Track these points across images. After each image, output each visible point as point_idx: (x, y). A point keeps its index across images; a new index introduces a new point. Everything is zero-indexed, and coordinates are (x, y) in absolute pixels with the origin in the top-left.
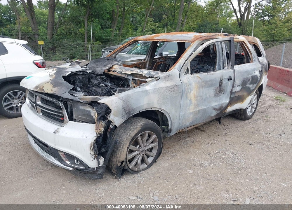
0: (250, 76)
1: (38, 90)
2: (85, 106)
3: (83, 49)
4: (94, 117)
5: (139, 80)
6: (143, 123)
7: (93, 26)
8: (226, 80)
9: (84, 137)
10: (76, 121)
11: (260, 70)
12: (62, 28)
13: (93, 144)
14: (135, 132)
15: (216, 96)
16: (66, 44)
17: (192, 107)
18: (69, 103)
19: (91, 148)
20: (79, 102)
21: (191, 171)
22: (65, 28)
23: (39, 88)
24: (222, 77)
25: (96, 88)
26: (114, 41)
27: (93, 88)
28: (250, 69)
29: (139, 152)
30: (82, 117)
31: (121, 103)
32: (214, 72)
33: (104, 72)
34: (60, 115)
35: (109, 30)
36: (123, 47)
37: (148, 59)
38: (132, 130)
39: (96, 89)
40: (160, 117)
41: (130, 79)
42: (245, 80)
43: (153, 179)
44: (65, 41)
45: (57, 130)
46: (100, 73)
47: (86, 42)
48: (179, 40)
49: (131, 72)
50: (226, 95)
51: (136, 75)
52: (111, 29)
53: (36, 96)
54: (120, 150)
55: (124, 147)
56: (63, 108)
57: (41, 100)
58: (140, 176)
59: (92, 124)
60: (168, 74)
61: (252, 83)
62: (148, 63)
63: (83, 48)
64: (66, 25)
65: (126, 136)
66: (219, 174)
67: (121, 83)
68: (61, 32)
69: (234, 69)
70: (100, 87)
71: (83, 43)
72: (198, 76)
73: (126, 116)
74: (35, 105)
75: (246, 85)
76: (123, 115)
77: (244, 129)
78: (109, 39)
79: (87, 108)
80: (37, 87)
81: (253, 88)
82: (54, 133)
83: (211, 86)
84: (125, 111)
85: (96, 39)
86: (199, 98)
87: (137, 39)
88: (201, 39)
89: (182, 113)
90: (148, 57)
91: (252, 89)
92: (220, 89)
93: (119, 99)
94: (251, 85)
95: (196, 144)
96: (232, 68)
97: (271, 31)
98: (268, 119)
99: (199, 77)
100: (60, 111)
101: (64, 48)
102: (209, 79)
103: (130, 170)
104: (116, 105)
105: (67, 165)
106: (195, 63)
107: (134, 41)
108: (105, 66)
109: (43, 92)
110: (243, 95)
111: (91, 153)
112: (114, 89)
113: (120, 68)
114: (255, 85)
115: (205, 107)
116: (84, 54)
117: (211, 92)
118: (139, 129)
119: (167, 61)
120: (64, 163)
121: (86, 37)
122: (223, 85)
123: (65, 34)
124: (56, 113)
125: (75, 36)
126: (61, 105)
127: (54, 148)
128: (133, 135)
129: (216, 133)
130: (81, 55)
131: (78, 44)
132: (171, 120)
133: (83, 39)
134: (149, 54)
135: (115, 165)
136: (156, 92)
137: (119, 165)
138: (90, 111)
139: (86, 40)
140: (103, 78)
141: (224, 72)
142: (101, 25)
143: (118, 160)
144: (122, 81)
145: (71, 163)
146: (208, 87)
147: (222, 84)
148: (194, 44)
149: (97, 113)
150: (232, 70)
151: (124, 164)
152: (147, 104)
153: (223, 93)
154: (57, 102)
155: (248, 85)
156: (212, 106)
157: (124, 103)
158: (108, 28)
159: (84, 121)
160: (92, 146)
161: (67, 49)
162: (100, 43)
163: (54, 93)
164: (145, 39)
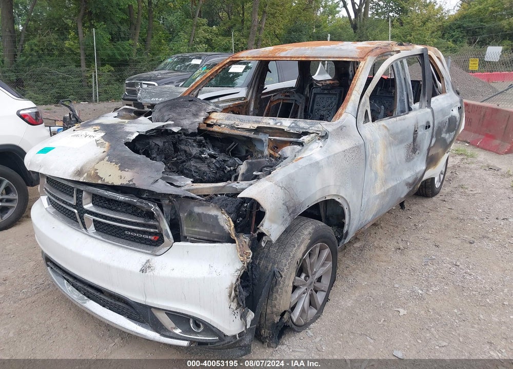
0: (446, 118)
1: (84, 179)
2: (206, 206)
3: (80, 81)
4: (226, 227)
5: (274, 139)
6: (311, 228)
7: (97, 35)
8: (422, 129)
9: (214, 275)
10: (187, 241)
11: (459, 105)
12: (33, 41)
13: (234, 286)
14: (303, 248)
15: (409, 159)
16: (44, 72)
17: (378, 184)
18: (167, 202)
19: (230, 296)
20: (192, 198)
21: (403, 312)
22: (39, 42)
23: (86, 175)
24: (417, 123)
25: (196, 162)
26: (139, 64)
27: (192, 163)
28: (446, 106)
29: (305, 288)
30: (201, 230)
31: (280, 193)
32: (404, 115)
33: (198, 129)
34: (152, 230)
35: (127, 43)
36: (211, 75)
37: (252, 96)
38: (296, 245)
39: (198, 165)
40: (322, 209)
41: (263, 139)
42: (440, 125)
43: (342, 337)
44: (43, 67)
45: (148, 264)
46: (190, 131)
47: (84, 67)
48: (334, 58)
49: (256, 126)
50: (422, 155)
51: (265, 131)
52: (130, 41)
53: (80, 192)
54: (280, 290)
55: (287, 282)
56: (159, 216)
57: (93, 200)
58: (312, 334)
59: (227, 244)
60: (340, 125)
61: (449, 131)
62: (253, 103)
63: (79, 79)
64: (40, 34)
65: (287, 261)
66: (456, 311)
67: (230, 147)
68: (32, 50)
69: (432, 108)
70: (203, 160)
71: (78, 69)
72: (383, 125)
73: (289, 219)
74: (76, 211)
75: (442, 134)
76: (285, 217)
77: (440, 214)
78: (128, 59)
79: (209, 210)
80: (79, 173)
81: (450, 140)
82: (142, 271)
83: (401, 142)
84: (288, 208)
85: (103, 60)
86: (388, 166)
87: (237, 58)
88: (374, 53)
89: (365, 199)
90: (253, 92)
91: (448, 141)
92: (414, 146)
93: (276, 186)
94: (448, 134)
95: (378, 252)
96: (429, 105)
97: (404, 37)
98: (466, 190)
99: (386, 127)
100: (152, 222)
101: (40, 79)
102: (399, 130)
103: (294, 326)
104: (273, 200)
105: (174, 336)
106: (333, 99)
107: (230, 61)
108: (196, 115)
109: (100, 182)
110: (438, 153)
111: (232, 307)
112: (229, 163)
113: (228, 119)
114: (453, 134)
115: (395, 183)
116: (83, 91)
117: (401, 152)
118: (307, 242)
119: (293, 98)
120: (168, 334)
121: (82, 58)
122: (418, 139)
123: (41, 52)
124: (139, 226)
125: (60, 55)
126: (154, 208)
127: (141, 304)
128: (299, 255)
129: (399, 226)
130: (77, 93)
131: (70, 72)
132: (350, 215)
133: (76, 62)
134: (254, 86)
135: (268, 320)
136: (331, 163)
137: (277, 319)
138: (217, 216)
139: (83, 63)
140: (200, 141)
141: (419, 113)
142: (111, 34)
143: (275, 310)
144: (233, 143)
145: (183, 332)
146: (397, 145)
147: (417, 136)
148: (367, 63)
149: (230, 219)
150: (429, 110)
151: (286, 316)
152: (320, 189)
153: (417, 153)
154: (142, 203)
155: (443, 135)
156: (405, 180)
157: (285, 193)
158: (124, 39)
159: (206, 238)
160: (233, 292)
161: (48, 81)
162: (112, 68)
163: (131, 183)
164: (257, 57)
